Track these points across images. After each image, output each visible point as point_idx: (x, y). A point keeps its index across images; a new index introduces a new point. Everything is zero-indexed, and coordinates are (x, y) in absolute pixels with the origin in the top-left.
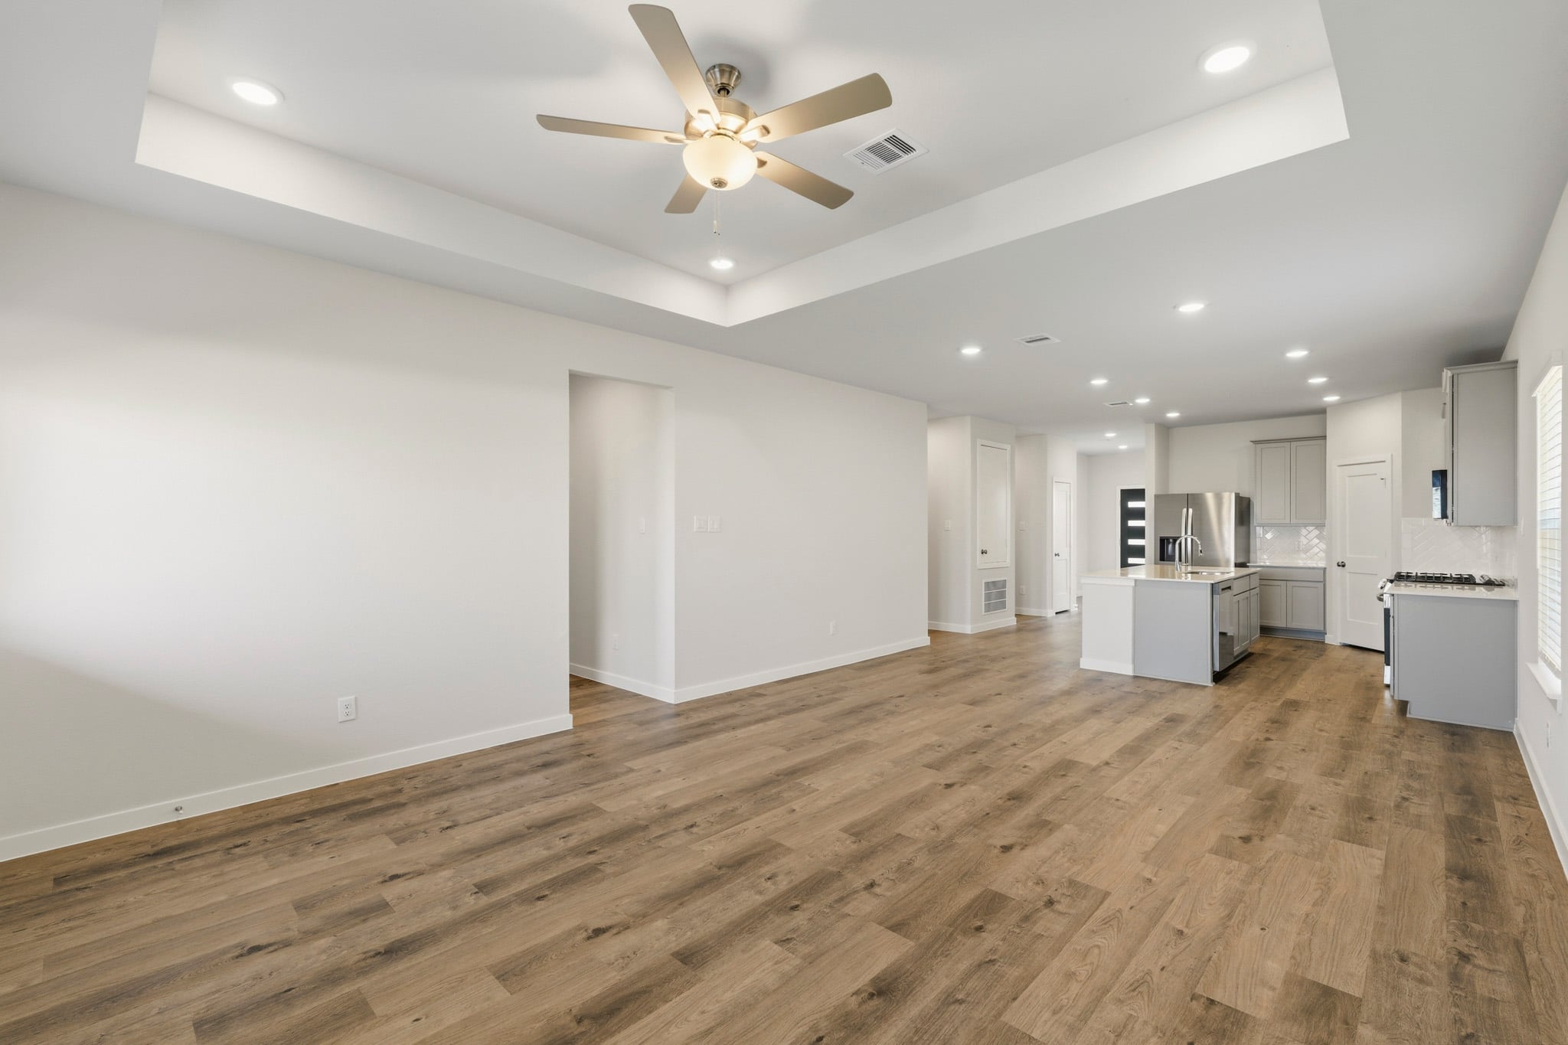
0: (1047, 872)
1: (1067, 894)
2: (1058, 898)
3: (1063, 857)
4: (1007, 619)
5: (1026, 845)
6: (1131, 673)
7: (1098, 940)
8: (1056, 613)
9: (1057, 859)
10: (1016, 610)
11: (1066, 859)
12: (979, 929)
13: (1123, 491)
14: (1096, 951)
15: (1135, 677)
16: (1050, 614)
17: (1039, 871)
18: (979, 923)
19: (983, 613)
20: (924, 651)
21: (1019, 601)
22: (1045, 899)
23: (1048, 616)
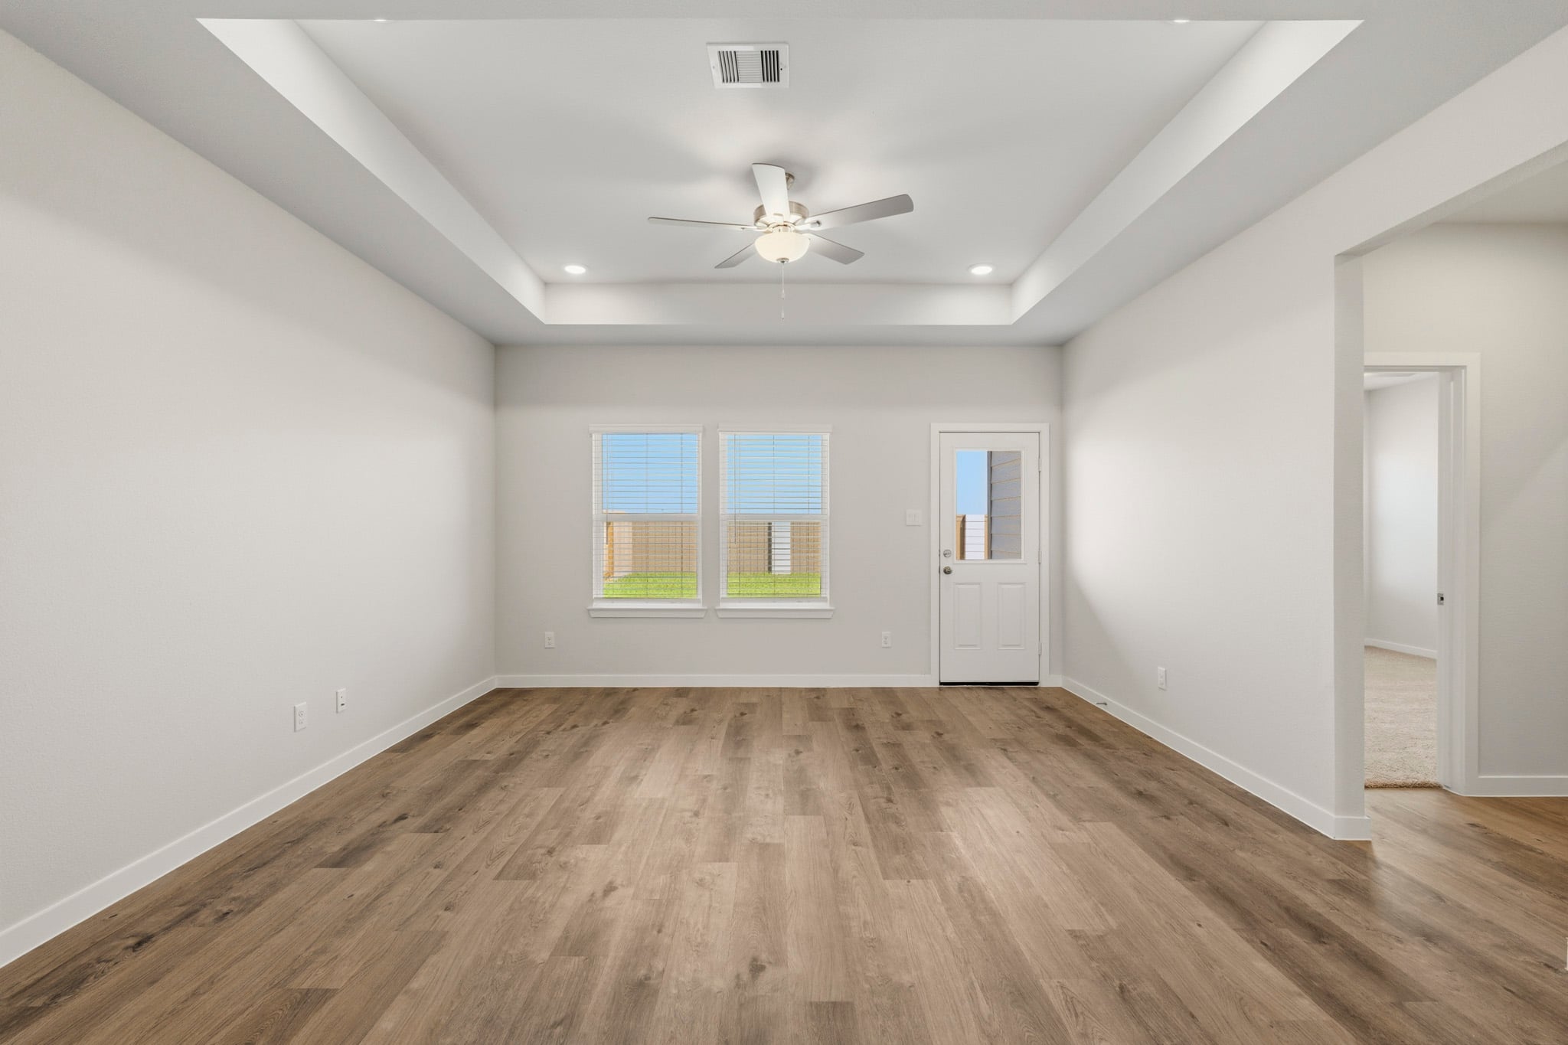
0: (559, 878)
1: (537, 864)
2: (544, 858)
3: (544, 903)
5: (590, 901)
7: (510, 840)
9: (551, 898)
11: (541, 900)
12: (598, 818)
14: (511, 834)
17: (566, 877)
18: (600, 821)
22: (555, 853)
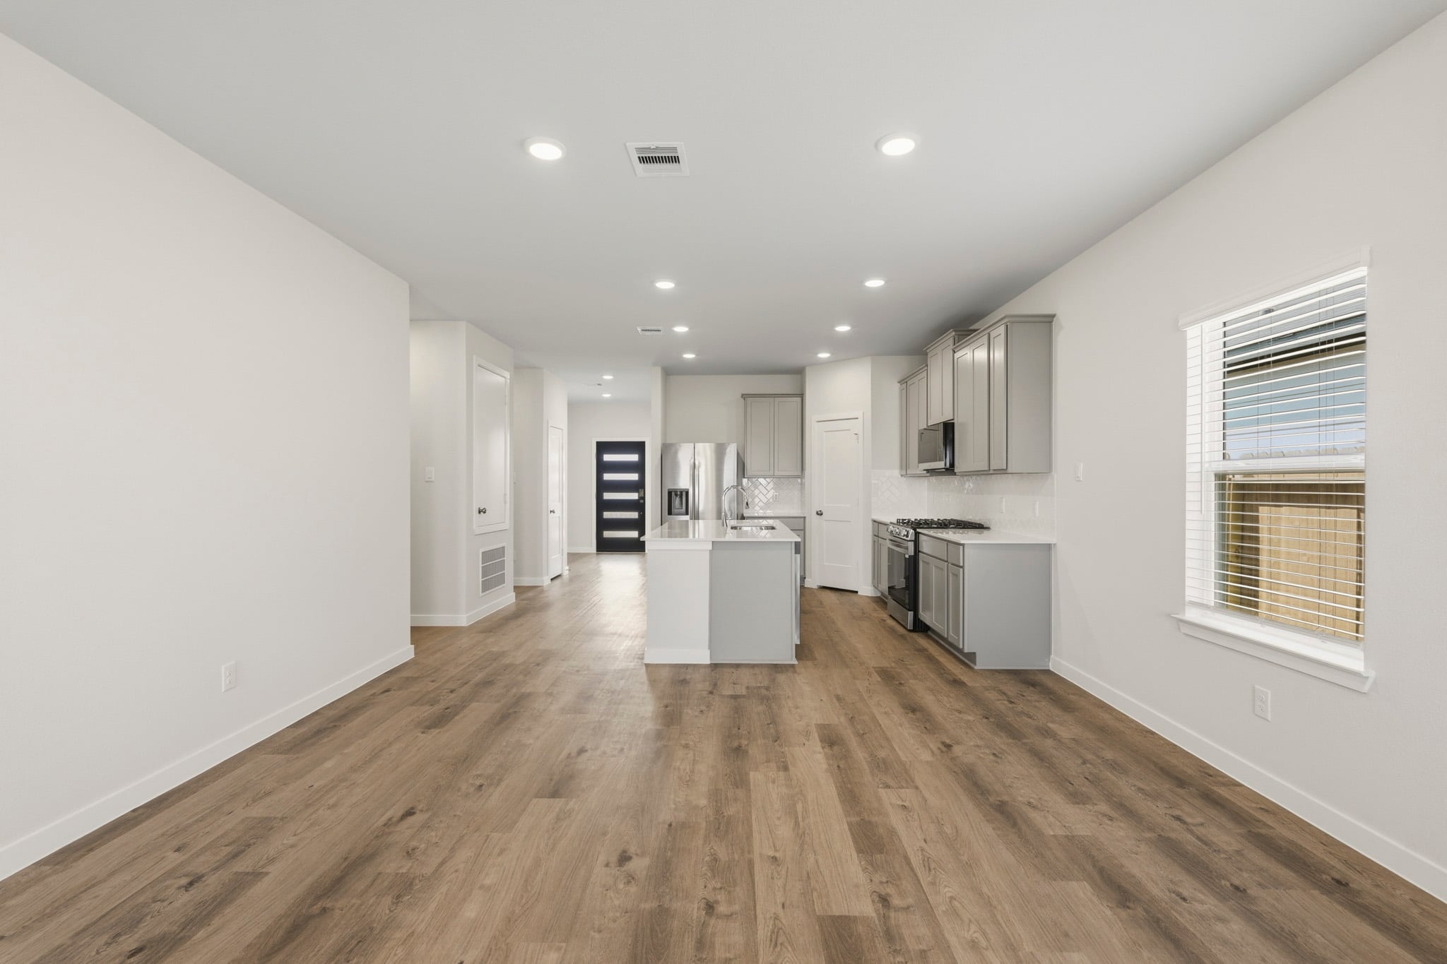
4: (505, 599)
6: (708, 662)
8: (552, 579)
10: (515, 581)
13: (598, 444)
15: (715, 666)
16: (546, 581)
19: (481, 594)
20: (405, 674)
21: (518, 572)
23: (544, 585)
